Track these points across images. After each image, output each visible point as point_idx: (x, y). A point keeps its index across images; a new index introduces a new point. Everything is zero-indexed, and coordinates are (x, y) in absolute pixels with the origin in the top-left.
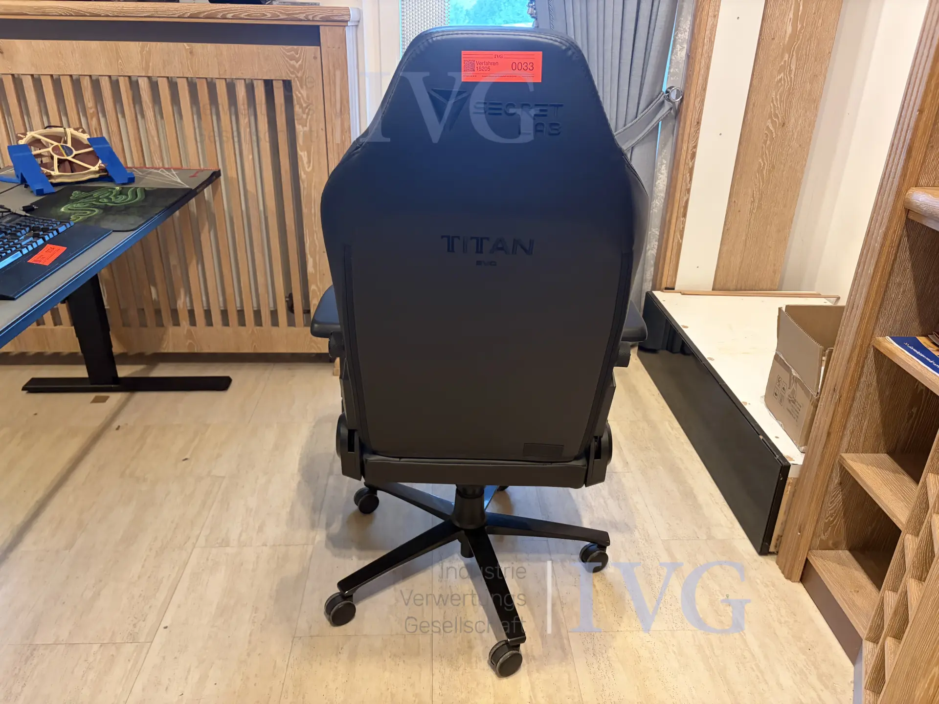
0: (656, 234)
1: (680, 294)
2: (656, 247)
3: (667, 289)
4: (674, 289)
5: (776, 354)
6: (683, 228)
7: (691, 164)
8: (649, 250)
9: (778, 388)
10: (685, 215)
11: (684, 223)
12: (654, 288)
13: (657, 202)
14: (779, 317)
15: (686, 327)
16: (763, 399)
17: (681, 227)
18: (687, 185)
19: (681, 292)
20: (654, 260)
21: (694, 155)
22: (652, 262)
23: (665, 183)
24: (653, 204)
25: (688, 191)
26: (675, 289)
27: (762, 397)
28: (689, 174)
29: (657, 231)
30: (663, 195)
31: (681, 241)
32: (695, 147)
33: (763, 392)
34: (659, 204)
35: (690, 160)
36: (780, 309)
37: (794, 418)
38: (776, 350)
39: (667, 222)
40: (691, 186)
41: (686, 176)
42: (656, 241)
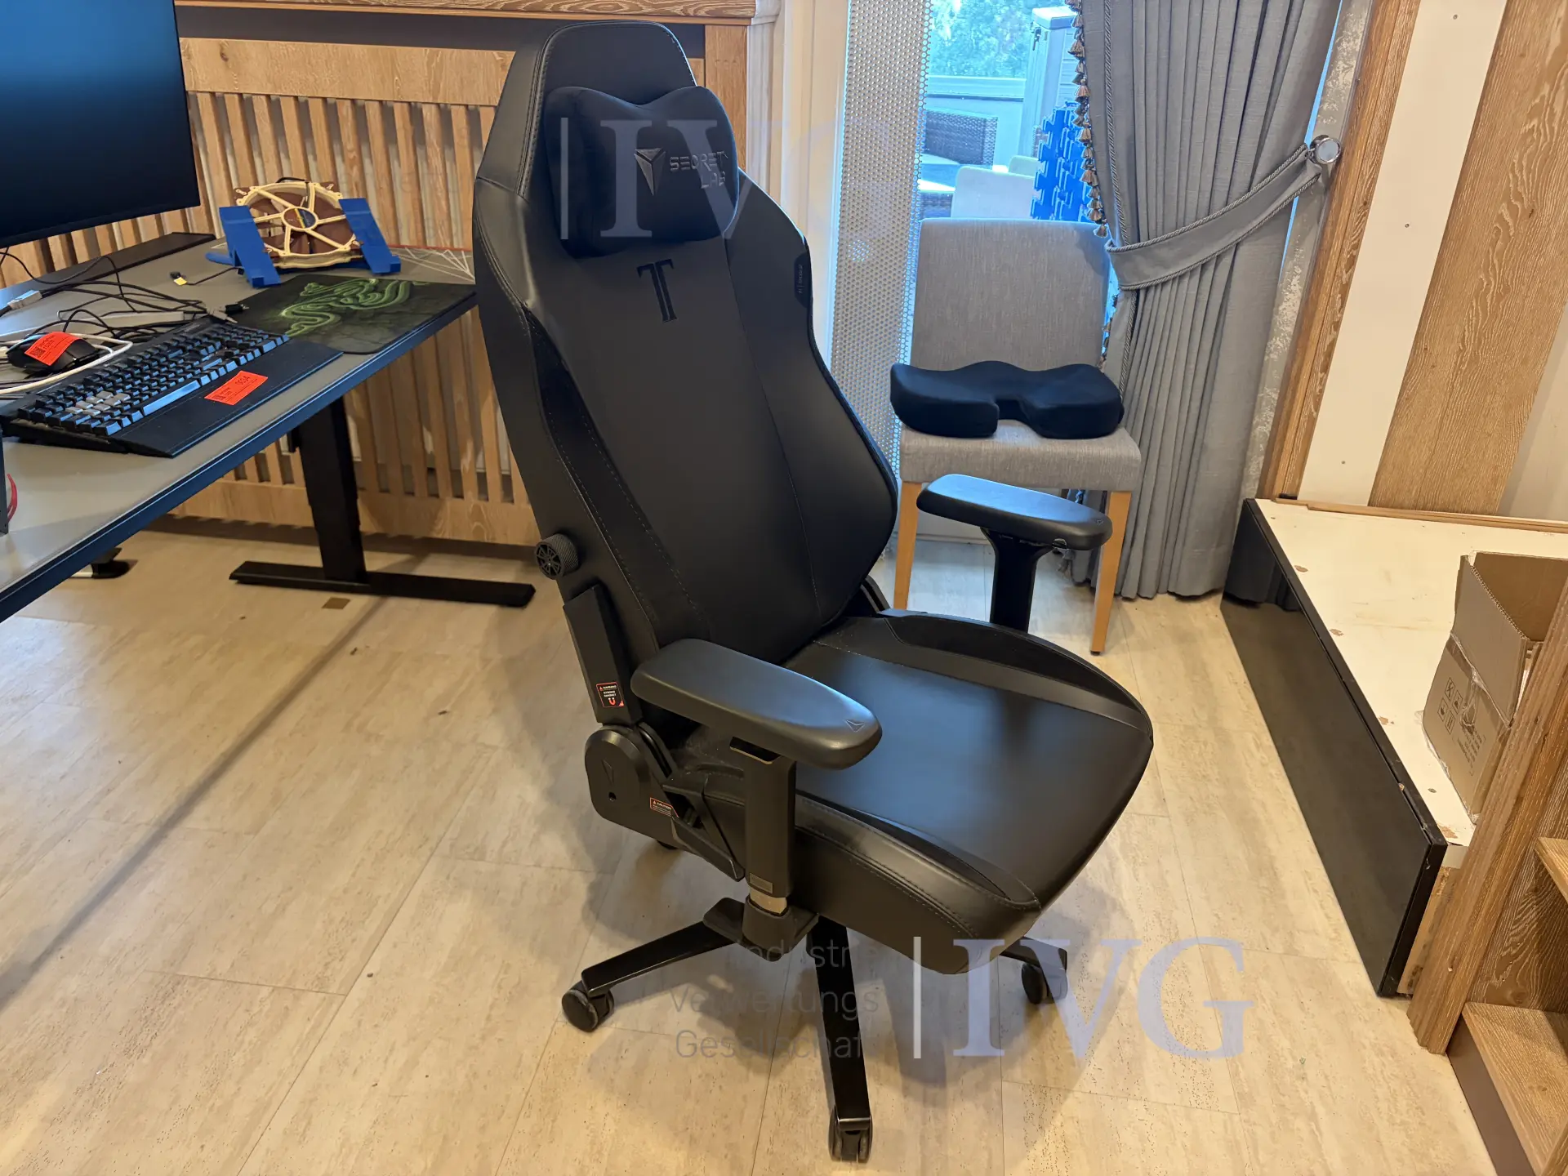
0: (1274, 399)
1: (1305, 508)
2: (1271, 420)
3: (1282, 496)
4: (1295, 498)
5: (1451, 638)
6: (1322, 391)
7: (1345, 276)
8: (1258, 424)
9: (1447, 701)
10: (1326, 369)
11: (1323, 383)
12: (1261, 495)
13: (1278, 343)
14: (1460, 572)
15: (1304, 570)
16: (1421, 717)
17: (1318, 390)
18: (1334, 315)
19: (1307, 505)
20: (1266, 444)
21: (1352, 262)
22: (1262, 447)
23: (1297, 309)
24: (1271, 345)
25: (1337, 326)
26: (1299, 498)
27: (1418, 712)
28: (1339, 296)
29: (1275, 392)
30: (1290, 329)
31: (1315, 414)
32: (1357, 247)
33: (1421, 704)
34: (1281, 345)
35: (1344, 272)
36: (1464, 559)
37: (1469, 760)
38: (1452, 632)
39: (1292, 379)
40: (1341, 319)
41: (1334, 299)
42: (1271, 410)
